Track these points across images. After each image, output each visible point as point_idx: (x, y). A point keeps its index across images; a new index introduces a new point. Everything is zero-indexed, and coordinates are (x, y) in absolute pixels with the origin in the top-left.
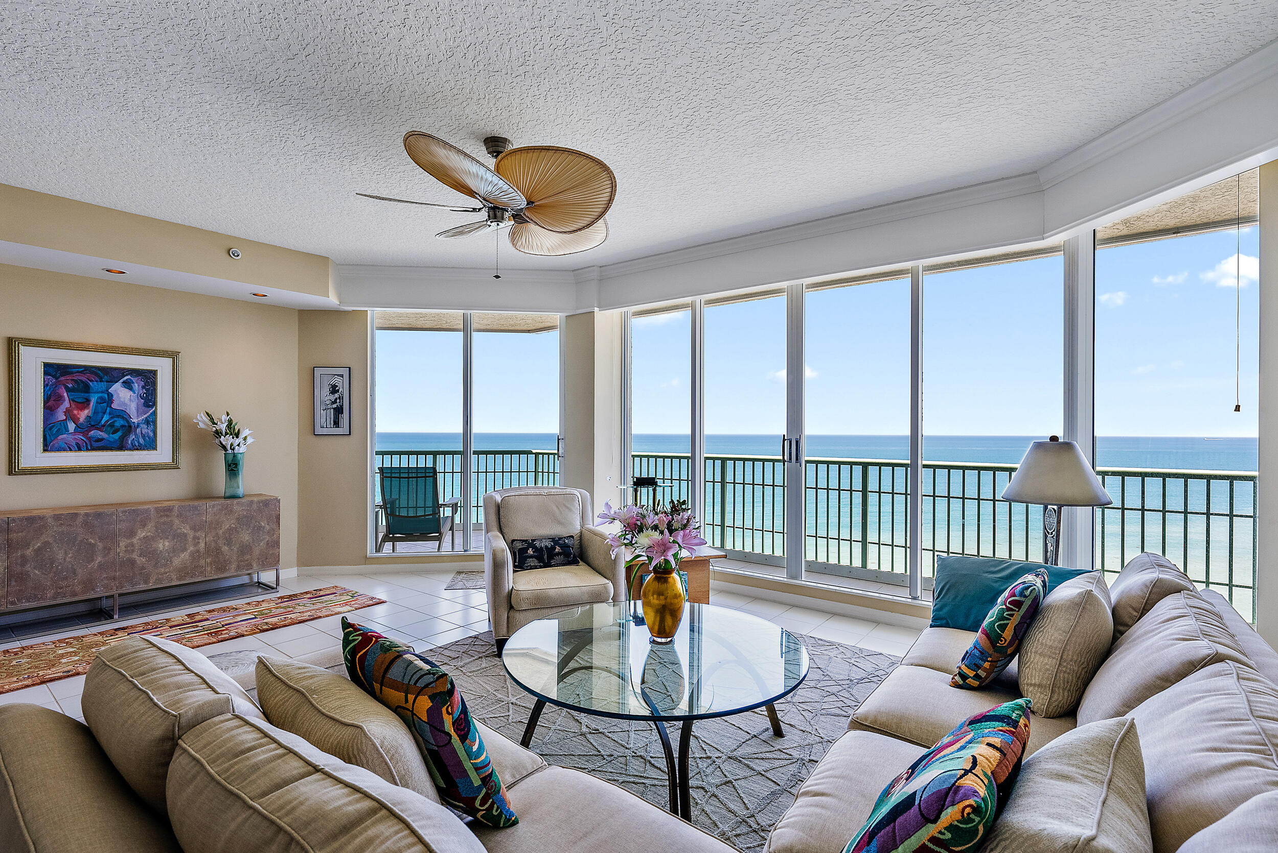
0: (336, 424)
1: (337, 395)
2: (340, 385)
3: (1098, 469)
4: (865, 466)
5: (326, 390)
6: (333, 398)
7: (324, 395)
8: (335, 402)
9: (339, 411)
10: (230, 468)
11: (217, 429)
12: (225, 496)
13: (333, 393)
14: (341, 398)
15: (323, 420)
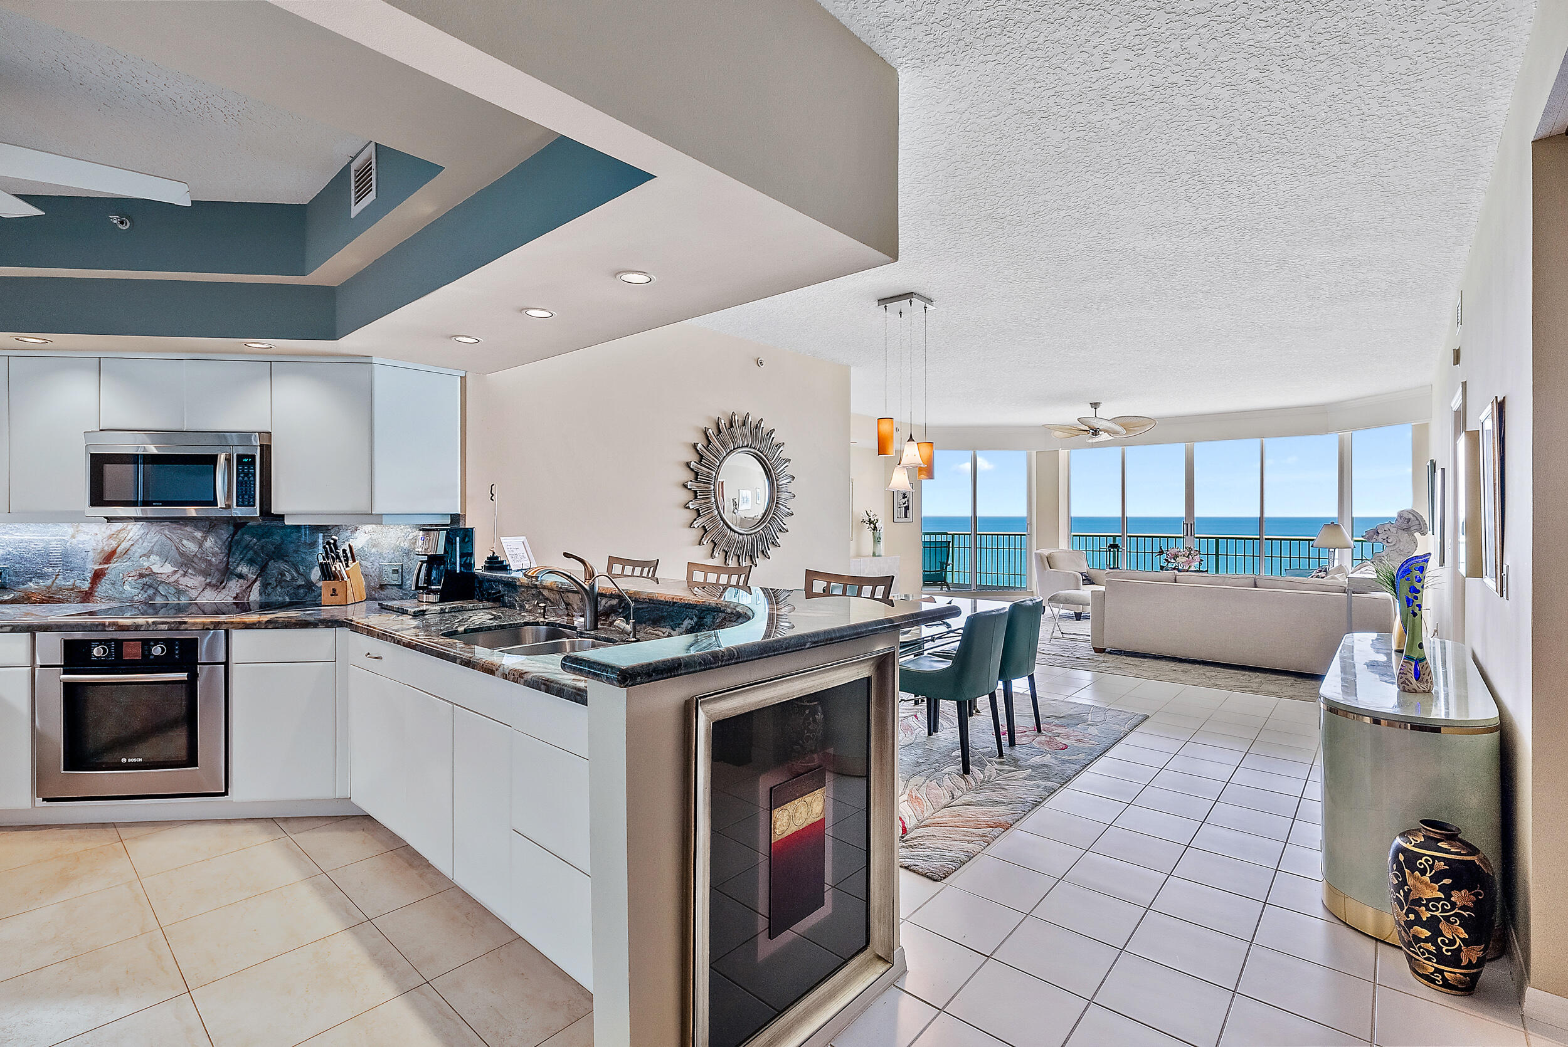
0: (906, 516)
1: (906, 499)
2: (907, 494)
3: (1355, 539)
4: (1217, 539)
5: (901, 497)
6: (904, 501)
7: (899, 499)
8: (905, 503)
9: (907, 508)
10: (877, 540)
11: (870, 519)
12: (874, 555)
13: (904, 498)
14: (908, 501)
15: (899, 514)
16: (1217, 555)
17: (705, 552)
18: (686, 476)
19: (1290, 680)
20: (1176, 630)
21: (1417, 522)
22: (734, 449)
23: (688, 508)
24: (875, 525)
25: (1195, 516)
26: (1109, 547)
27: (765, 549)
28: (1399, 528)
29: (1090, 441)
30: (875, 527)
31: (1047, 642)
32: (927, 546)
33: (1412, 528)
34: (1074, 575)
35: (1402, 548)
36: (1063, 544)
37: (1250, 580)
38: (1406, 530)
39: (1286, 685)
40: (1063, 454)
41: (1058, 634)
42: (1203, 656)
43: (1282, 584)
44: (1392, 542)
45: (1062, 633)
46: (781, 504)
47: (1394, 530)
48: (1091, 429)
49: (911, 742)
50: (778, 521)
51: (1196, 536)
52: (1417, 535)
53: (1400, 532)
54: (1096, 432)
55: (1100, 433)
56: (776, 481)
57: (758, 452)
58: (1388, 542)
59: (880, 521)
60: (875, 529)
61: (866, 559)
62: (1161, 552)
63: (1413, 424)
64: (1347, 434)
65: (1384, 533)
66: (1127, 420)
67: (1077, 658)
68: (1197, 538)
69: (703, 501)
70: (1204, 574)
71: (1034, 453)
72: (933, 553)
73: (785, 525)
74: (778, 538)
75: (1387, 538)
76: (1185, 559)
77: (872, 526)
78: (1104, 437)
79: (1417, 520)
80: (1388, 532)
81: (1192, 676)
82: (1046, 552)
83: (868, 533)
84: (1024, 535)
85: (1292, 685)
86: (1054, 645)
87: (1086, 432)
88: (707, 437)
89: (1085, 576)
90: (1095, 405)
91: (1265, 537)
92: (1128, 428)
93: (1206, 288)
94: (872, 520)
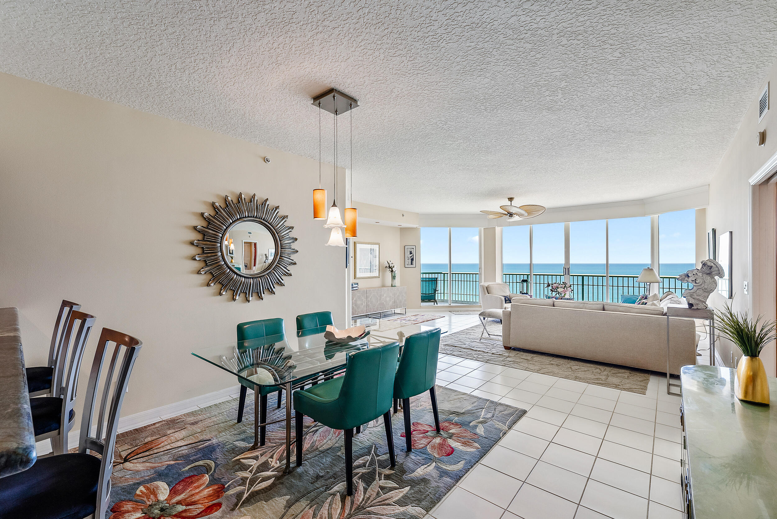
0: (412, 264)
1: (412, 255)
2: (413, 251)
3: (660, 276)
4: (583, 276)
5: (409, 253)
6: (411, 255)
7: (408, 255)
8: (411, 257)
9: (412, 260)
10: (394, 277)
11: (389, 266)
12: (392, 286)
13: (410, 254)
14: (413, 255)
15: (408, 263)
16: (583, 285)
17: (214, 291)
18: (195, 236)
19: (626, 373)
20: (553, 337)
21: (717, 269)
22: (240, 218)
23: (195, 259)
24: (392, 269)
25: (570, 263)
26: (522, 281)
27: (271, 288)
28: (703, 273)
29: (509, 221)
30: (392, 270)
31: (478, 341)
32: (424, 280)
33: (713, 273)
34: (500, 298)
35: (706, 287)
36: (499, 279)
37: (600, 305)
38: (709, 274)
39: (624, 378)
40: (498, 230)
41: (486, 335)
42: (570, 354)
43: (621, 309)
44: (699, 283)
45: (489, 334)
46: (285, 257)
47: (700, 274)
48: (509, 213)
49: (330, 447)
50: (281, 268)
51: (571, 274)
52: (716, 278)
53: (705, 276)
54: (511, 215)
55: (514, 216)
56: (280, 241)
57: (263, 221)
58: (696, 283)
59: (395, 267)
60: (392, 271)
61: (388, 288)
62: (549, 285)
63: (696, 209)
64: (656, 216)
65: (693, 276)
66: (528, 208)
67: (493, 354)
68: (571, 276)
69: (209, 255)
70: (571, 301)
71: (483, 229)
72: (428, 284)
73: (289, 271)
74: (283, 280)
75: (695, 280)
76: (562, 289)
77: (391, 269)
78: (516, 218)
79: (717, 267)
80: (696, 276)
81: (563, 369)
82: (486, 284)
83: (389, 274)
84: (478, 274)
85: (628, 377)
86: (482, 343)
87: (505, 215)
88: (215, 208)
89: (508, 298)
90: (511, 199)
91: (609, 275)
92: (529, 213)
93: (563, 84)
94: (390, 266)
